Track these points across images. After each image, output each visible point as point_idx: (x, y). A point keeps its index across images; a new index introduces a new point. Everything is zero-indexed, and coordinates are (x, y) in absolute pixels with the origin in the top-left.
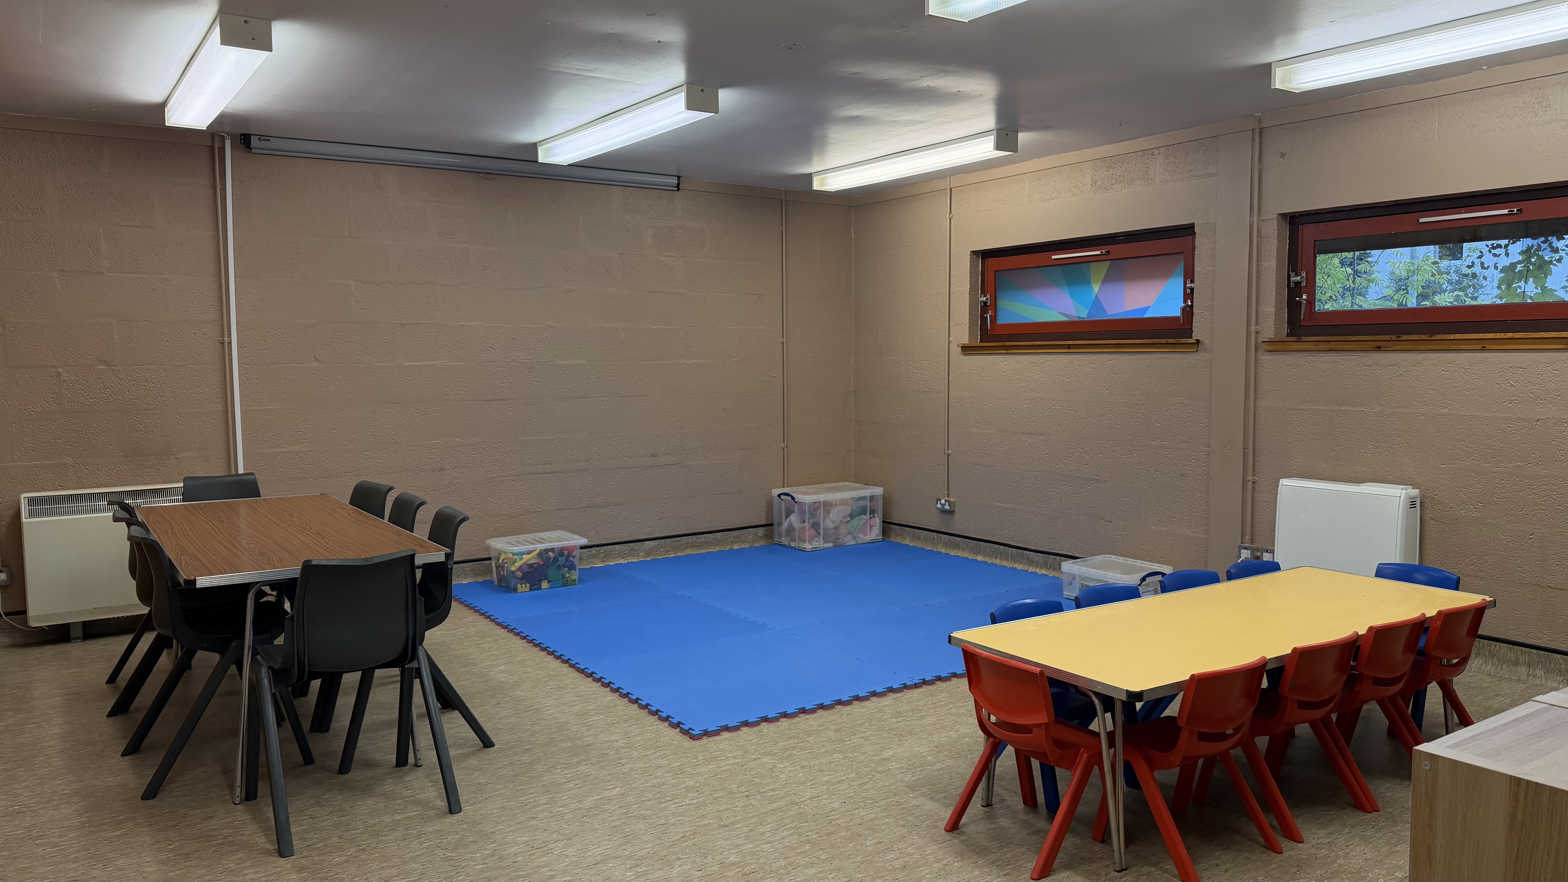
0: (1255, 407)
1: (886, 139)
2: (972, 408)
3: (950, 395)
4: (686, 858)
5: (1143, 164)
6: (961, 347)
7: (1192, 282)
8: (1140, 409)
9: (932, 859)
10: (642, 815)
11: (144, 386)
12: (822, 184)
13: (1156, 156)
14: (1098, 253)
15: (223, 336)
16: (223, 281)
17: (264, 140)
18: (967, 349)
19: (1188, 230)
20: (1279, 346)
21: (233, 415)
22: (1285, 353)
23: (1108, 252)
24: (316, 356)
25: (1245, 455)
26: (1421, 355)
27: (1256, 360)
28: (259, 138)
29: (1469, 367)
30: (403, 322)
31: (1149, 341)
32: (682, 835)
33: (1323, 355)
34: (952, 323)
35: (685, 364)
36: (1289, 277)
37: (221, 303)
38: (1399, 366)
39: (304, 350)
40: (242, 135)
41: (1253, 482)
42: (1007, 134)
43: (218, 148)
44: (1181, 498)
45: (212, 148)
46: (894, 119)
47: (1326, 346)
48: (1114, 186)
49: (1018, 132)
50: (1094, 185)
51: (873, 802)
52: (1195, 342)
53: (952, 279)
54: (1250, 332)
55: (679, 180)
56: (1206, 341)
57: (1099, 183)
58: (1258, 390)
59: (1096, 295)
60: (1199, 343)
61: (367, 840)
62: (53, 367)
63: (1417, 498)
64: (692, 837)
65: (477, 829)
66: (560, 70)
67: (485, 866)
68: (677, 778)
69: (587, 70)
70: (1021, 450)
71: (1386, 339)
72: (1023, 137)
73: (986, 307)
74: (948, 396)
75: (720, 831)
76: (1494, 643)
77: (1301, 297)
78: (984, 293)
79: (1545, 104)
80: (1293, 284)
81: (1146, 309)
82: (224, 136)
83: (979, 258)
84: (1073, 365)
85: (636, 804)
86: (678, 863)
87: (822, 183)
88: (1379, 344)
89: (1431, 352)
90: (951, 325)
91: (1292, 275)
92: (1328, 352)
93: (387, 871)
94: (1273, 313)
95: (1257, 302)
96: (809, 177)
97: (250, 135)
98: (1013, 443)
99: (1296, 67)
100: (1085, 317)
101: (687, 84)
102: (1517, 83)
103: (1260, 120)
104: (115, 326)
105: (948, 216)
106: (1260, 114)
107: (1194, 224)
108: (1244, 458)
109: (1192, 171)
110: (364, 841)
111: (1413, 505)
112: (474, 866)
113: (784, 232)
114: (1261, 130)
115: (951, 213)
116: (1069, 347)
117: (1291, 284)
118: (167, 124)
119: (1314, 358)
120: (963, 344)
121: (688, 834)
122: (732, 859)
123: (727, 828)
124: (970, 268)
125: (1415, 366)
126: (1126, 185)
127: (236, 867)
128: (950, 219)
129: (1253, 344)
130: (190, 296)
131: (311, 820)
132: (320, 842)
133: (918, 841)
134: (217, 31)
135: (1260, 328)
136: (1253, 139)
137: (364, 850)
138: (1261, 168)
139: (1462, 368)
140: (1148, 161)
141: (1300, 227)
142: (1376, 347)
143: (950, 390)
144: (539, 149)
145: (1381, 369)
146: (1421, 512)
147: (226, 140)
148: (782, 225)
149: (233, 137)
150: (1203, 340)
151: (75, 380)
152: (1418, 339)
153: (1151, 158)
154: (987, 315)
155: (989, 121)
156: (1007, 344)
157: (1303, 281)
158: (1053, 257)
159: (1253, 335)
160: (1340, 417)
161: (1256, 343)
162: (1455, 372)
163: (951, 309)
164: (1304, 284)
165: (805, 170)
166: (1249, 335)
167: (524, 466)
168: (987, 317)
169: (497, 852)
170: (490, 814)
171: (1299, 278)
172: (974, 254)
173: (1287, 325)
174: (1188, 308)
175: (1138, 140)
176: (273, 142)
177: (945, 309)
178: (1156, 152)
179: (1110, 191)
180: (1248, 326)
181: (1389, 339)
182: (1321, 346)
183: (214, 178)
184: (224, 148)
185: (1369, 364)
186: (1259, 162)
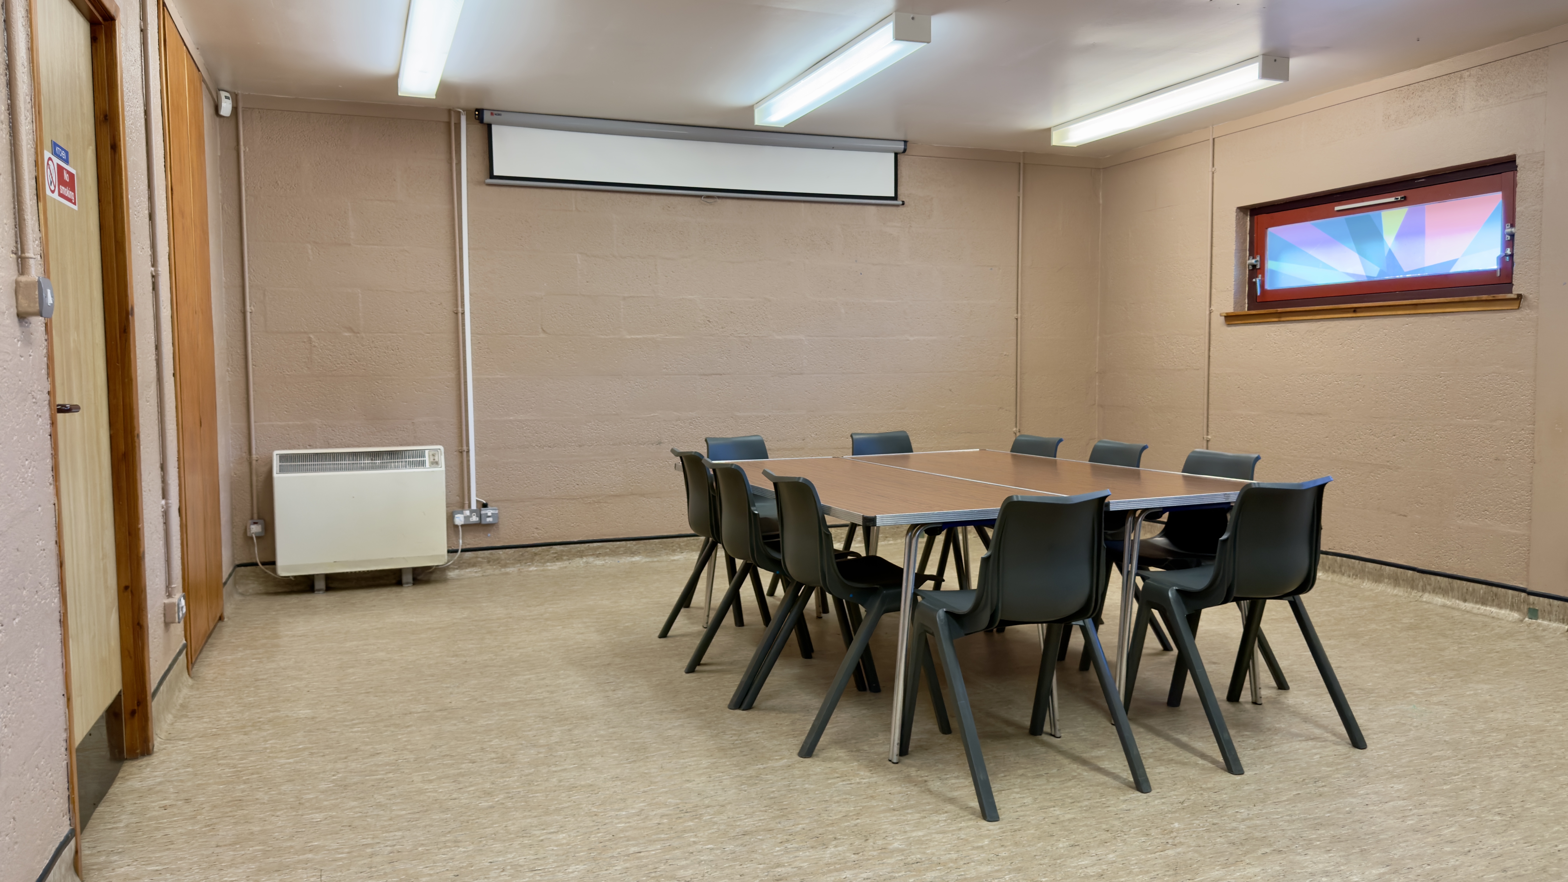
2: (1237, 387)
3: (1210, 372)
4: (843, 839)
5: (1448, 90)
6: (1225, 317)
7: (1513, 226)
8: (1444, 381)
9: (1137, 870)
10: (805, 789)
11: (385, 353)
12: (1062, 139)
13: (1466, 79)
14: (1392, 199)
15: (457, 307)
16: (458, 253)
17: (496, 114)
18: (1231, 319)
19: (1508, 164)
21: (465, 383)
23: (1405, 198)
24: (543, 327)
28: (491, 113)
30: (626, 295)
31: (1457, 299)
32: (844, 814)
34: (1213, 290)
35: (908, 340)
37: (456, 275)
39: (532, 321)
40: (477, 110)
43: (454, 124)
44: (1497, 487)
45: (449, 123)
48: (1412, 120)
49: (1288, 58)
50: (1386, 120)
51: (1073, 801)
52: (1516, 297)
53: (1213, 241)
55: (905, 145)
56: (1531, 296)
57: (1393, 117)
59: (1390, 249)
60: (1521, 298)
62: (305, 333)
64: (855, 817)
67: (628, 825)
72: (1296, 63)
73: (1254, 270)
75: (888, 814)
78: (1252, 254)
81: (1452, 263)
82: (460, 112)
83: (1247, 215)
84: (1359, 332)
86: (834, 842)
87: (1062, 137)
90: (1212, 292)
93: (529, 820)
96: (1048, 132)
97: (483, 110)
98: (1286, 425)
100: (1375, 276)
101: (897, 12)
104: (360, 295)
105: (1210, 170)
107: (1515, 155)
109: (1512, 92)
112: (616, 824)
113: (1021, 199)
115: (1213, 166)
116: (1355, 310)
118: (403, 96)
120: (1227, 313)
121: (851, 814)
122: (896, 845)
123: (897, 812)
124: (1237, 227)
126: (1428, 116)
128: (1213, 173)
130: (427, 267)
133: (1122, 848)
140: (1455, 86)
143: (1211, 366)
144: (755, 111)
147: (461, 116)
148: (1020, 191)
149: (468, 112)
150: (1526, 294)
151: (324, 345)
153: (1459, 82)
154: (1256, 280)
155: (1253, 46)
156: (1280, 310)
158: (1337, 208)
163: (1213, 276)
165: (1044, 124)
168: (1255, 283)
172: (1241, 210)
174: (1510, 259)
175: (1443, 62)
176: (504, 116)
177: (1206, 275)
178: (1466, 74)
179: (1407, 126)
183: (451, 153)
184: (460, 124)
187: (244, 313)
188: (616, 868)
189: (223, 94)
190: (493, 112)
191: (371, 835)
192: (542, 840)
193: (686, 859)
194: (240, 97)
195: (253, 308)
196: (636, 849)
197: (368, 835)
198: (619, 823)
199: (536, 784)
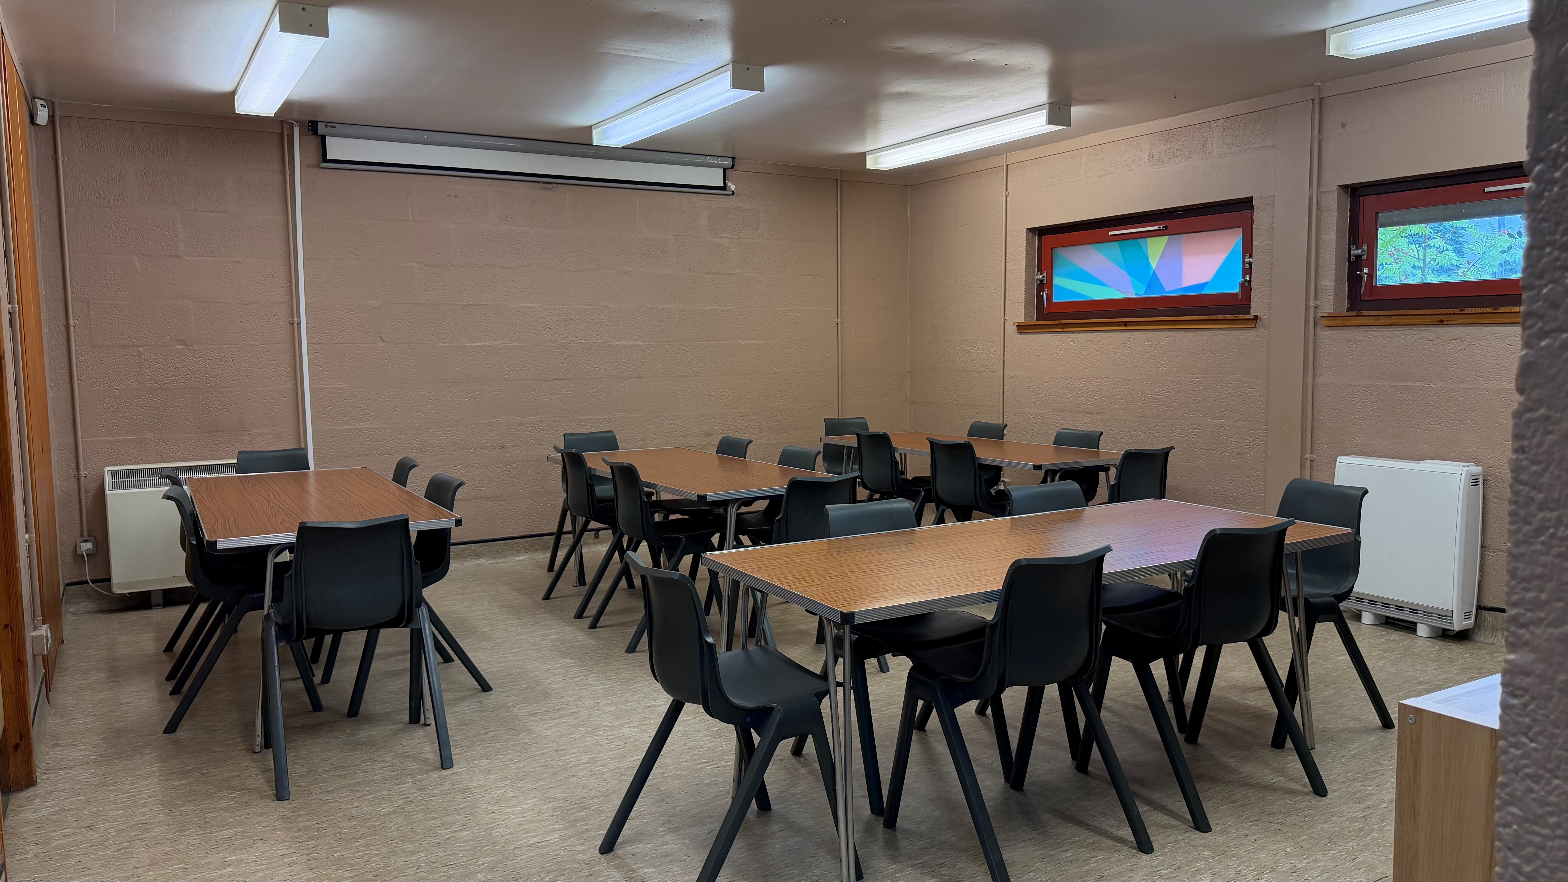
0: (1313, 384)
1: (937, 116)
2: (1027, 387)
3: (1005, 374)
5: (1200, 137)
6: (1017, 326)
7: (1251, 256)
8: (1197, 386)
10: (678, 775)
11: (219, 364)
12: (876, 163)
13: (1214, 129)
14: (1156, 228)
15: (293, 317)
16: (293, 264)
17: (330, 126)
18: (1022, 328)
19: (1246, 204)
20: (1338, 322)
21: (303, 393)
22: (1345, 328)
23: (1166, 227)
24: (381, 336)
25: (1303, 433)
26: (1485, 328)
27: (1315, 335)
28: (326, 125)
30: (465, 303)
31: (1206, 317)
32: (715, 795)
33: (1383, 330)
34: (1007, 302)
35: (740, 344)
36: (1350, 250)
37: (291, 285)
38: (1462, 340)
39: (369, 330)
40: (310, 122)
41: (1311, 460)
42: (1060, 108)
43: (287, 133)
44: (1239, 477)
45: (282, 134)
46: (944, 95)
47: (1387, 321)
48: (1171, 160)
49: (1071, 106)
50: (1151, 159)
52: (1253, 317)
53: (1007, 257)
54: (1309, 307)
55: (733, 161)
56: (1264, 317)
57: (1156, 157)
58: (1317, 366)
59: (1154, 270)
60: (1257, 319)
61: (414, 793)
62: (135, 346)
63: (1479, 475)
65: (519, 785)
66: (607, 51)
67: (524, 819)
68: (715, 742)
69: (634, 51)
71: (1448, 313)
72: (1076, 111)
73: (1042, 285)
74: (1004, 376)
77: (1362, 270)
78: (1040, 270)
80: (1354, 258)
81: (1203, 285)
82: (293, 123)
83: (1036, 235)
84: (1130, 342)
85: (673, 765)
86: (709, 820)
87: (876, 161)
88: (1442, 317)
89: (1496, 325)
90: (1006, 304)
91: (1352, 249)
92: (1389, 327)
93: (432, 822)
94: (1332, 288)
95: (1316, 277)
96: (862, 156)
97: (317, 122)
99: (1351, 33)
100: (1142, 294)
101: (732, 62)
103: (1320, 89)
104: (191, 307)
105: (1004, 194)
106: (1319, 84)
107: (1252, 197)
108: (1302, 436)
109: (1250, 144)
110: (411, 794)
111: (1475, 482)
113: (839, 212)
114: (1321, 100)
115: (1007, 190)
116: (1125, 324)
117: (1352, 257)
118: (237, 112)
119: (1374, 333)
120: (1018, 323)
124: (1027, 246)
125: (1478, 340)
126: (1184, 158)
127: (291, 814)
128: (1007, 196)
129: (1312, 319)
130: (261, 278)
131: (364, 774)
132: (370, 794)
134: (277, 18)
135: (1319, 303)
136: (1313, 109)
137: (411, 802)
138: (1320, 139)
140: (1206, 134)
141: (1362, 198)
142: (1439, 321)
143: (1006, 369)
144: (594, 132)
145: (1444, 344)
146: (1484, 491)
147: (295, 128)
148: (837, 205)
149: (301, 124)
150: (1262, 316)
151: (155, 359)
152: (1482, 312)
153: (1209, 131)
154: (1043, 293)
155: (1041, 95)
156: (1063, 322)
157: (1363, 255)
158: (1111, 233)
159: (1312, 310)
160: (1401, 393)
161: (1315, 318)
163: (1007, 288)
164: (1365, 257)
165: (859, 149)
166: (1307, 311)
168: (1043, 295)
169: (536, 806)
170: (532, 772)
171: (1360, 251)
172: (1030, 231)
173: (1347, 299)
174: (1247, 284)
175: (1196, 112)
176: (339, 129)
177: (1001, 288)
178: (1214, 124)
179: (1167, 165)
180: (1307, 300)
181: (1452, 312)
182: (1382, 321)
183: (284, 164)
184: (293, 135)
185: (1432, 338)
186: (1319, 133)
187: (67, 327)
188: (522, 858)
189: (39, 102)
191: (285, 846)
192: (448, 838)
193: (582, 844)
194: (56, 106)
195: (76, 322)
196: (536, 840)
197: (282, 846)
198: (515, 818)
199: (431, 788)
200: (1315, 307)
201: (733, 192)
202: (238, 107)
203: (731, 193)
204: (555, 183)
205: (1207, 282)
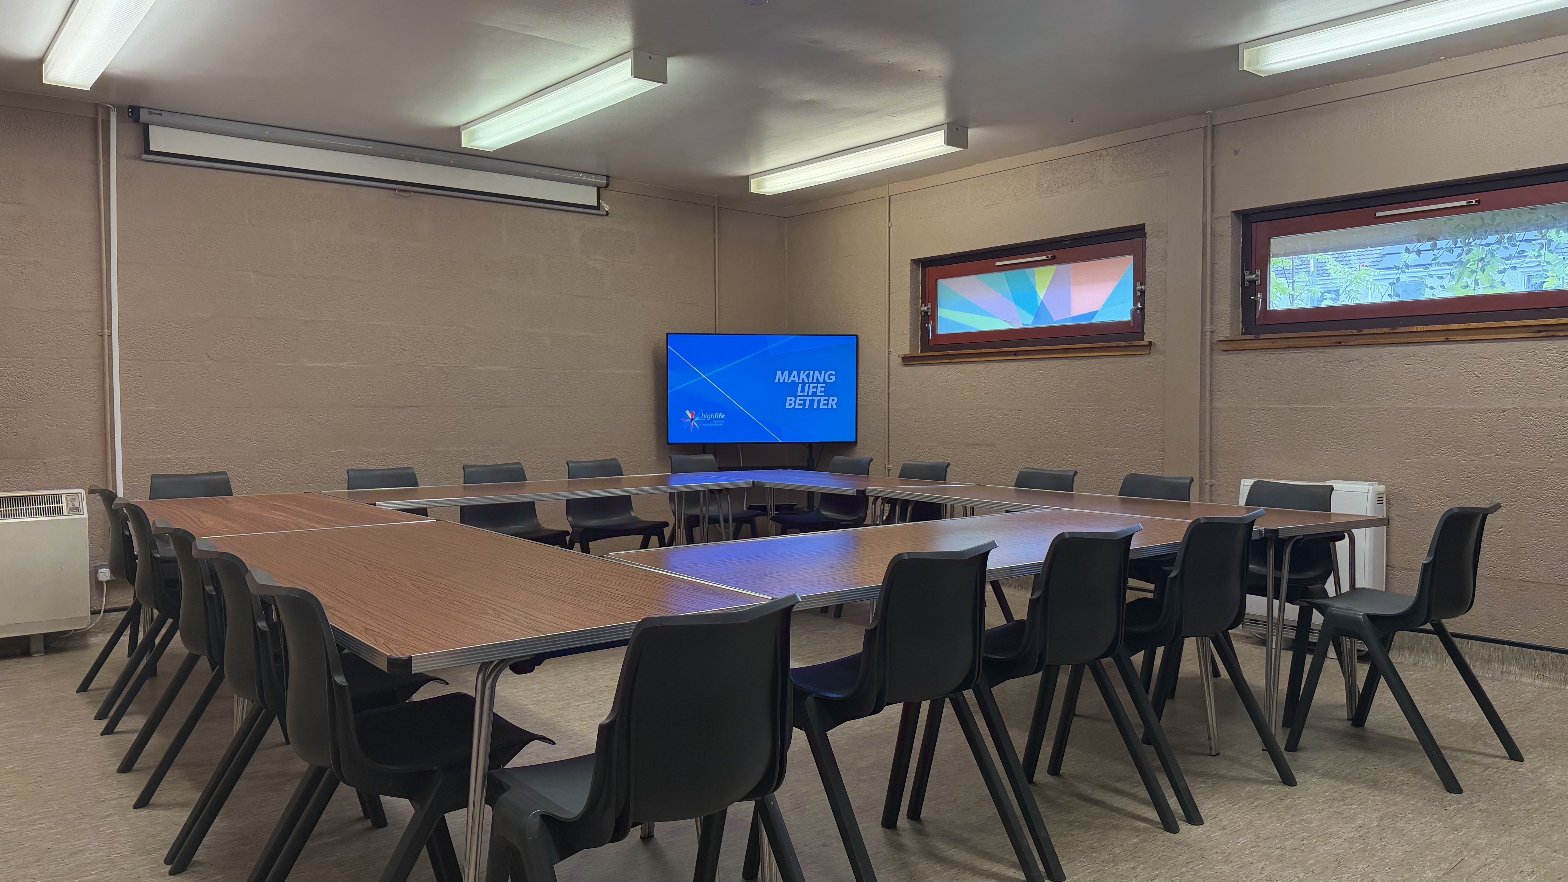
0: (1211, 409)
2: (914, 421)
3: (890, 408)
5: (1090, 166)
6: (903, 357)
7: (1142, 284)
8: (1091, 415)
12: (760, 187)
13: (1104, 158)
14: (1044, 258)
15: (102, 328)
17: (154, 114)
18: (908, 360)
19: (1138, 231)
20: (1235, 345)
21: (112, 416)
22: (1242, 352)
23: (1054, 257)
24: (208, 352)
25: (1202, 457)
26: (1384, 348)
27: (1212, 360)
28: (149, 112)
29: (1431, 359)
30: (307, 319)
31: (1100, 345)
33: (1281, 352)
34: (891, 333)
35: (613, 374)
36: (1243, 276)
37: (101, 292)
38: (1361, 361)
39: (195, 346)
40: (130, 107)
41: (1211, 486)
42: (957, 129)
43: (102, 120)
45: (95, 120)
47: (1286, 343)
48: (1060, 190)
49: (968, 128)
50: (1039, 188)
52: (1148, 344)
53: (891, 289)
54: (1205, 332)
55: (608, 180)
56: (1159, 343)
57: (1045, 186)
58: (1214, 390)
59: (1042, 301)
60: (1151, 345)
63: (1383, 494)
70: (966, 462)
71: (1347, 334)
72: (973, 133)
73: (926, 316)
74: (889, 409)
76: (1466, 641)
77: (1256, 295)
78: (924, 302)
79: (1502, 94)
80: (1248, 283)
81: (1094, 314)
82: (109, 107)
83: (919, 267)
84: (1020, 372)
87: (759, 185)
88: (1339, 339)
89: (1393, 345)
90: (890, 335)
91: (1246, 274)
92: (1286, 349)
94: (1228, 312)
95: (1212, 301)
96: (746, 180)
97: (139, 108)
98: (958, 454)
99: (1264, 48)
100: (1030, 324)
101: (634, 49)
102: (1473, 74)
103: (1211, 118)
105: (887, 225)
106: (1211, 112)
107: (1144, 224)
108: (1201, 461)
109: (1141, 171)
111: (1380, 501)
113: (716, 242)
114: (1213, 127)
115: (890, 221)
116: (1016, 353)
117: (1246, 282)
118: (44, 82)
119: (1272, 356)
120: (904, 355)
124: (911, 276)
125: (1378, 360)
126: (1073, 188)
128: (889, 227)
129: (1208, 343)
130: (64, 282)
135: (1215, 328)
136: (1205, 138)
138: (1213, 165)
139: (1425, 360)
140: (1095, 162)
141: (1254, 225)
142: (1337, 343)
143: (890, 402)
144: (463, 133)
145: (1342, 365)
146: (1387, 509)
147: (111, 112)
148: (715, 233)
149: (119, 109)
150: (1154, 342)
152: (1380, 332)
153: (1099, 160)
154: (928, 325)
155: (938, 115)
156: (951, 352)
157: (1257, 280)
158: (997, 264)
159: (1208, 334)
160: (1300, 415)
161: (1211, 343)
162: (1418, 365)
163: (891, 320)
164: (1258, 283)
165: (742, 172)
166: (1203, 335)
167: (438, 479)
168: (928, 328)
171: (1254, 276)
172: (914, 263)
173: (1241, 324)
174: (1140, 312)
176: (165, 117)
177: (884, 319)
178: (1104, 153)
179: (1056, 194)
180: (1203, 324)
181: (1350, 333)
182: (1280, 344)
183: (97, 153)
184: (109, 121)
185: (1330, 360)
186: (1212, 160)
190: (151, 111)
200: (1212, 332)
201: (607, 212)
202: (46, 76)
203: (605, 213)
204: (414, 192)
205: (1098, 311)
